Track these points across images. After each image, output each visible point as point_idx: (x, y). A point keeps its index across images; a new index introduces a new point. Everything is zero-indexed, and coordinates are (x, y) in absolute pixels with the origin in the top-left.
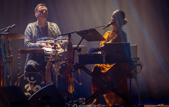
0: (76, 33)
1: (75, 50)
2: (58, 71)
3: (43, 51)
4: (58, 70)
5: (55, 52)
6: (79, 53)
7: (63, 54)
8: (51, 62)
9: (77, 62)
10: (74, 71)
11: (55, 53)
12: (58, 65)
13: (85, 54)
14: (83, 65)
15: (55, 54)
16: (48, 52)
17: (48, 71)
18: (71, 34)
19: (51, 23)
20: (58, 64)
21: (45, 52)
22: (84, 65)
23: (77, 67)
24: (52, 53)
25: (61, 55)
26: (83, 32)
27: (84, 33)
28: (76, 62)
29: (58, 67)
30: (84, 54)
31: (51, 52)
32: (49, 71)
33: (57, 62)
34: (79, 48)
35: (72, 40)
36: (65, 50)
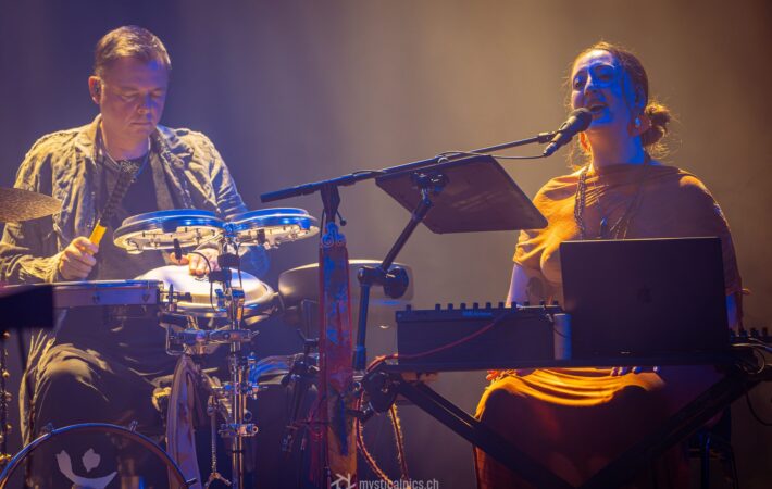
0: (373, 180)
1: (371, 284)
2: (247, 416)
3: (153, 294)
4: (245, 411)
5: (229, 299)
6: (400, 304)
7: (269, 312)
8: (195, 358)
9: (391, 357)
10: (370, 413)
11: (228, 304)
12: (244, 379)
13: (438, 306)
14: (418, 375)
15: (228, 310)
16: (188, 297)
17: (181, 414)
18: (340, 188)
19: (181, 134)
20: (244, 374)
21: (166, 300)
22: (423, 377)
23: (390, 387)
24: (209, 305)
25: (255, 319)
26: (422, 176)
27: (425, 183)
28: (379, 358)
29: (244, 388)
30: (432, 307)
31: (201, 299)
32: (185, 413)
33: (243, 363)
34: (394, 272)
35: (343, 223)
36: (276, 289)
